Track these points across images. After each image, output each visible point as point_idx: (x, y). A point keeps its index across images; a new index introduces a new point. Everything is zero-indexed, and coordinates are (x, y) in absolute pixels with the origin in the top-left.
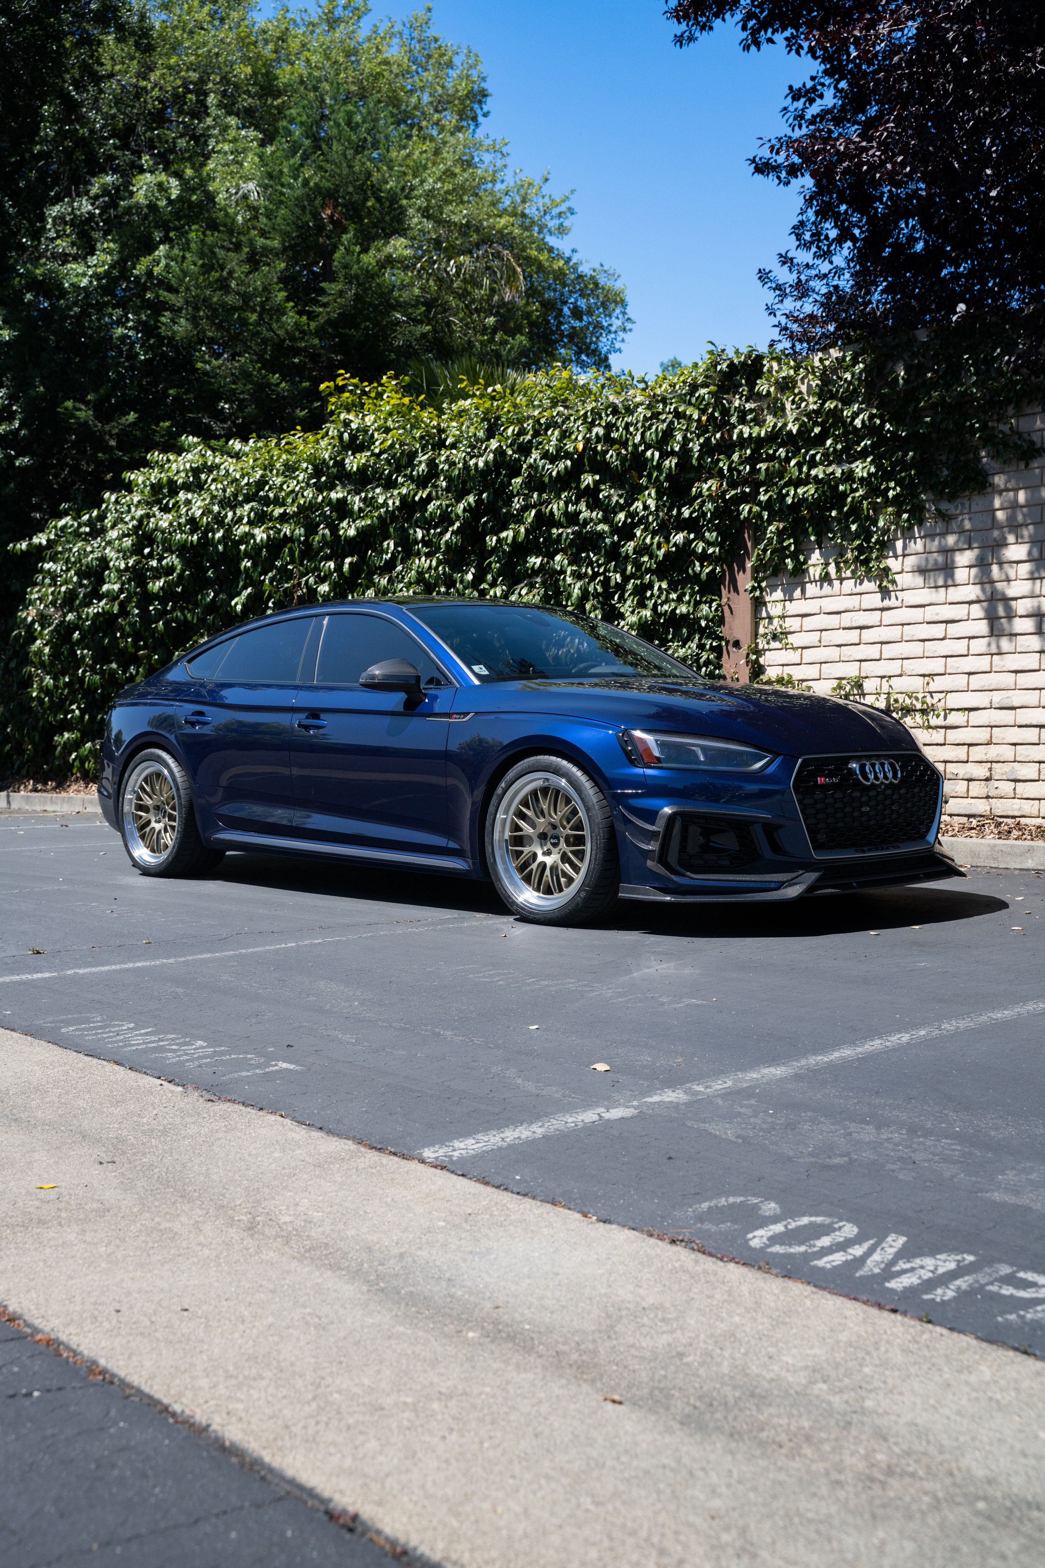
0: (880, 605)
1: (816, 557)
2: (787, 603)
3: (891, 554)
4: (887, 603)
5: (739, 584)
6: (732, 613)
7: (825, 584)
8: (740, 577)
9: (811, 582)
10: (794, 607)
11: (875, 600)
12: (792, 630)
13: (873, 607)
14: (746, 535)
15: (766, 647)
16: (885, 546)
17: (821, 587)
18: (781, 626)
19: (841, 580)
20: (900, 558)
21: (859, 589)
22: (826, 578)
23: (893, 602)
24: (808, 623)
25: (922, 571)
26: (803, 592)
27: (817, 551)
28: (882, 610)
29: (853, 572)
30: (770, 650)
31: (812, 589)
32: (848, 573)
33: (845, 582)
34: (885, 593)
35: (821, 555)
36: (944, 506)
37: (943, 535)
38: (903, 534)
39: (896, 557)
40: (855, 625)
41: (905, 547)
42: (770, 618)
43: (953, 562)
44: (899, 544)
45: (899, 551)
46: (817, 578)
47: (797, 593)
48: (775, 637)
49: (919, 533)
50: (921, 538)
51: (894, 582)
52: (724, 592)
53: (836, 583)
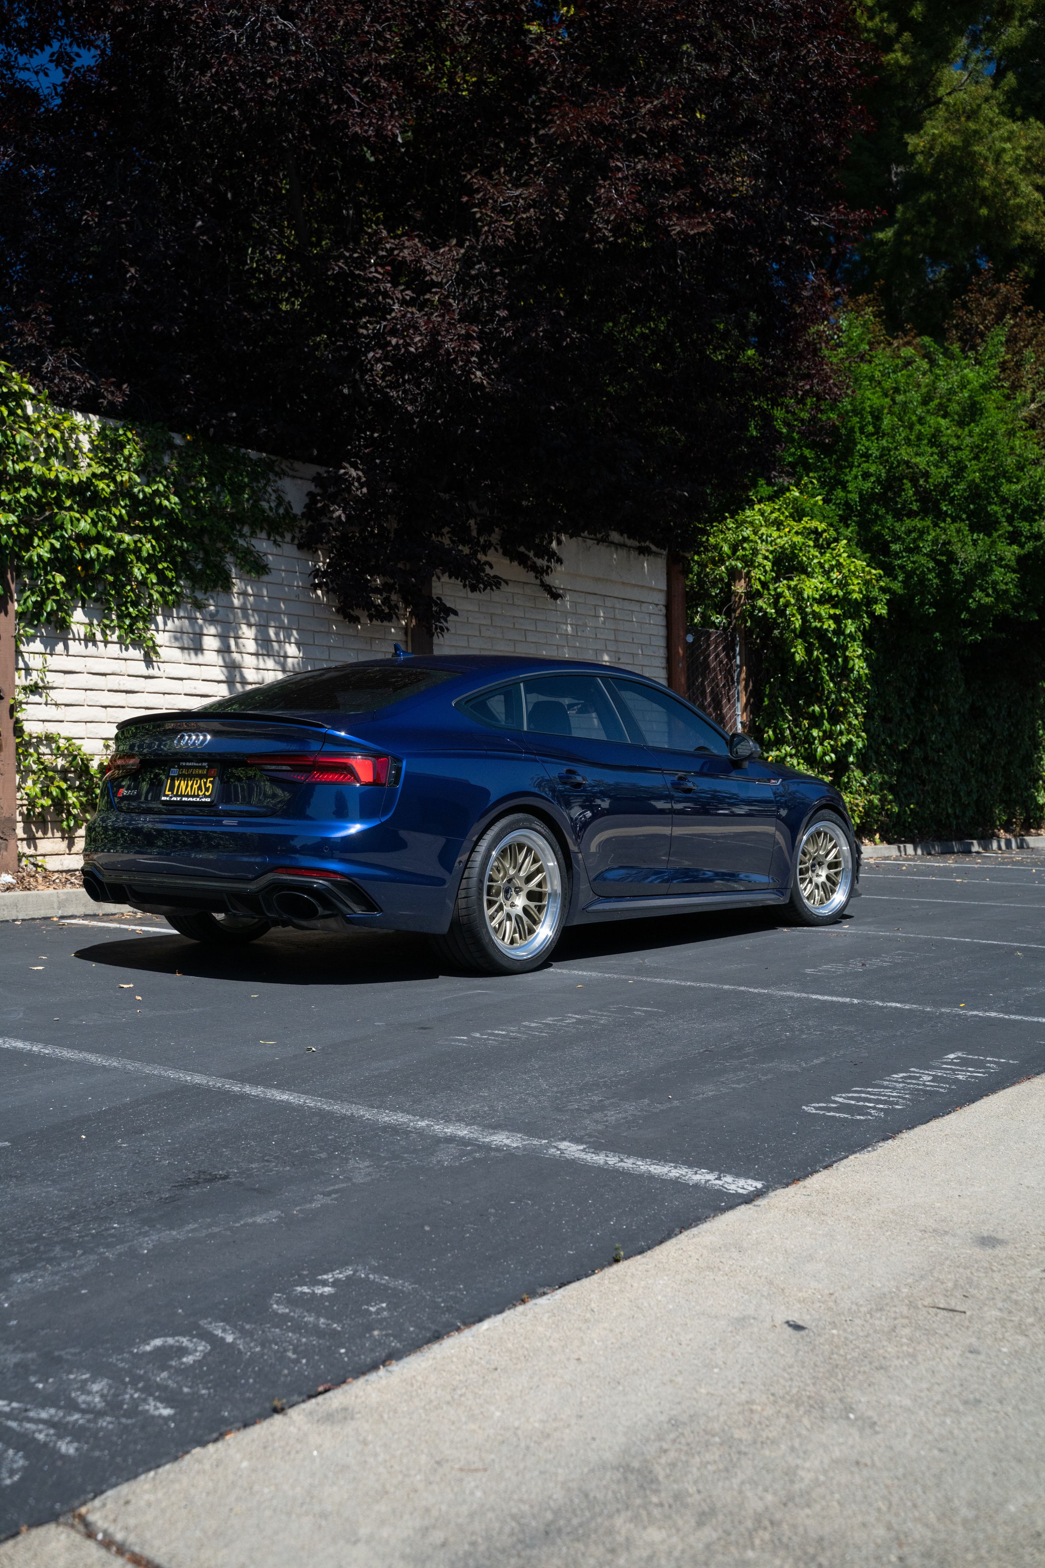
0: (143, 672)
2: (48, 657)
4: (150, 672)
10: (54, 662)
11: (140, 668)
12: (53, 685)
13: (136, 673)
15: (24, 699)
16: (147, 619)
18: (42, 680)
19: (106, 643)
20: (161, 632)
21: (125, 654)
23: (155, 672)
24: (72, 680)
25: (180, 647)
26: (66, 647)
27: (79, 610)
28: (146, 677)
29: (119, 637)
30: (27, 703)
31: (75, 647)
32: (113, 638)
33: (109, 645)
34: (149, 662)
35: (86, 614)
36: (198, 594)
37: (195, 619)
38: (162, 610)
39: (157, 630)
40: (122, 688)
41: (164, 623)
42: (28, 670)
43: (205, 644)
44: (159, 619)
45: (161, 627)
46: (82, 637)
47: (60, 647)
48: (33, 691)
49: (177, 613)
50: (178, 617)
51: (157, 653)
53: (101, 645)
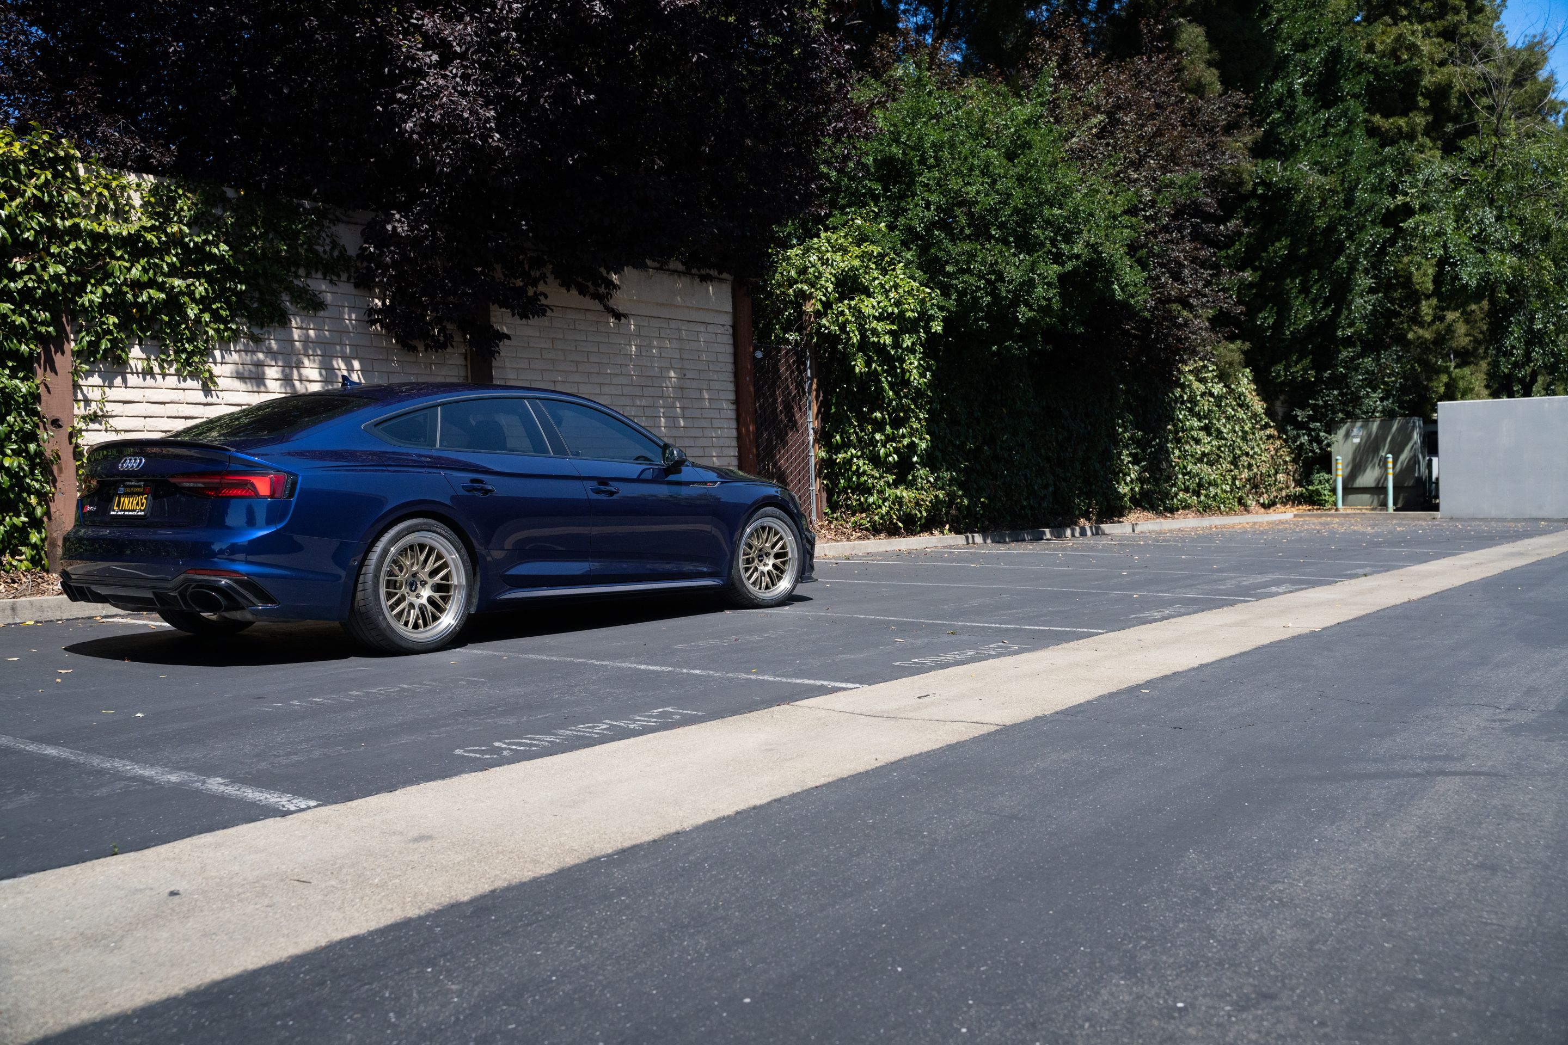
0: (204, 400)
1: (136, 352)
2: (107, 389)
3: (211, 360)
4: (209, 400)
5: (57, 365)
6: (49, 391)
7: (148, 377)
8: (58, 358)
9: (132, 373)
10: (112, 394)
11: (200, 396)
12: (114, 414)
13: (198, 401)
14: (64, 320)
15: (84, 427)
16: (206, 352)
17: (144, 379)
18: (101, 410)
19: (164, 375)
20: (219, 365)
21: (183, 385)
22: (148, 372)
23: (214, 400)
24: (129, 409)
25: (240, 377)
26: (125, 380)
27: (137, 347)
28: (205, 405)
29: (177, 370)
30: (87, 430)
31: (132, 380)
32: (172, 371)
33: (167, 378)
34: (207, 390)
35: (142, 351)
36: (256, 331)
37: (253, 352)
38: (220, 345)
39: (215, 363)
40: (181, 415)
41: (223, 357)
42: (87, 402)
43: (264, 373)
44: (217, 353)
45: (219, 359)
46: (140, 370)
47: (118, 381)
48: (94, 418)
49: (235, 347)
50: (236, 351)
51: (215, 383)
52: (40, 371)
53: (159, 378)
